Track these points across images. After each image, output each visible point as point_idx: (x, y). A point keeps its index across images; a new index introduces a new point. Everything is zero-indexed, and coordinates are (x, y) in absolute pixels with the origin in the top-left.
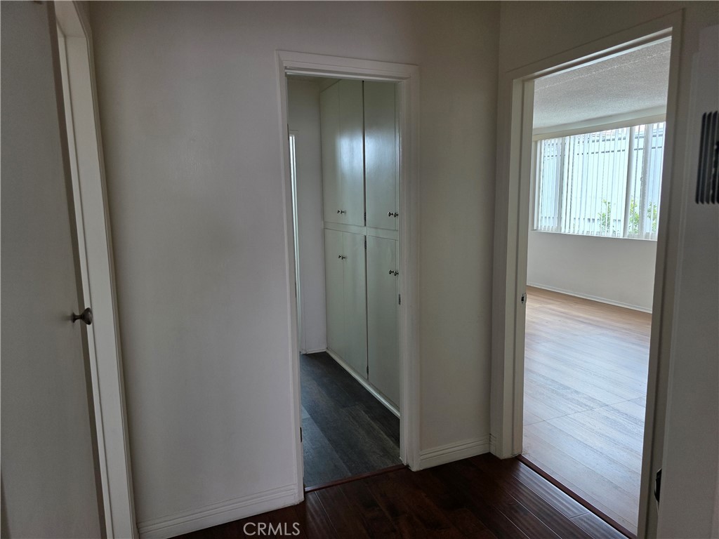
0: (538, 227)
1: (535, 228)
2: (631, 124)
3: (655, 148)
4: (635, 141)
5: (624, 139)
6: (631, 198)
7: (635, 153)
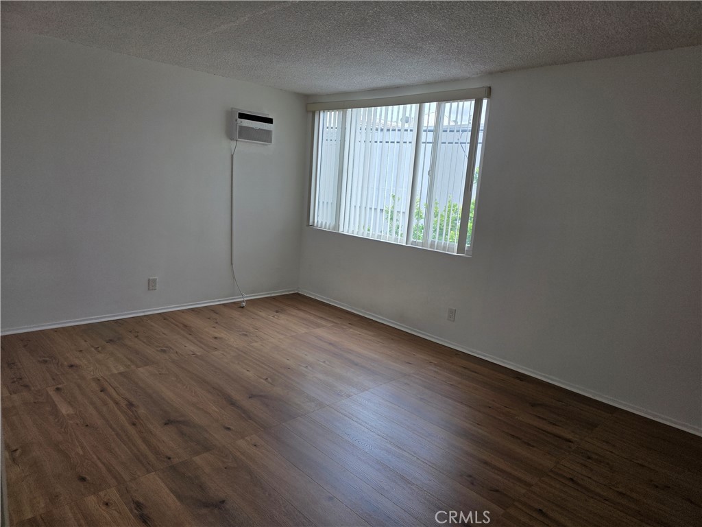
0: (314, 222)
1: (311, 223)
2: (421, 100)
3: (445, 143)
4: (423, 134)
5: (411, 130)
6: (417, 198)
7: (422, 146)
